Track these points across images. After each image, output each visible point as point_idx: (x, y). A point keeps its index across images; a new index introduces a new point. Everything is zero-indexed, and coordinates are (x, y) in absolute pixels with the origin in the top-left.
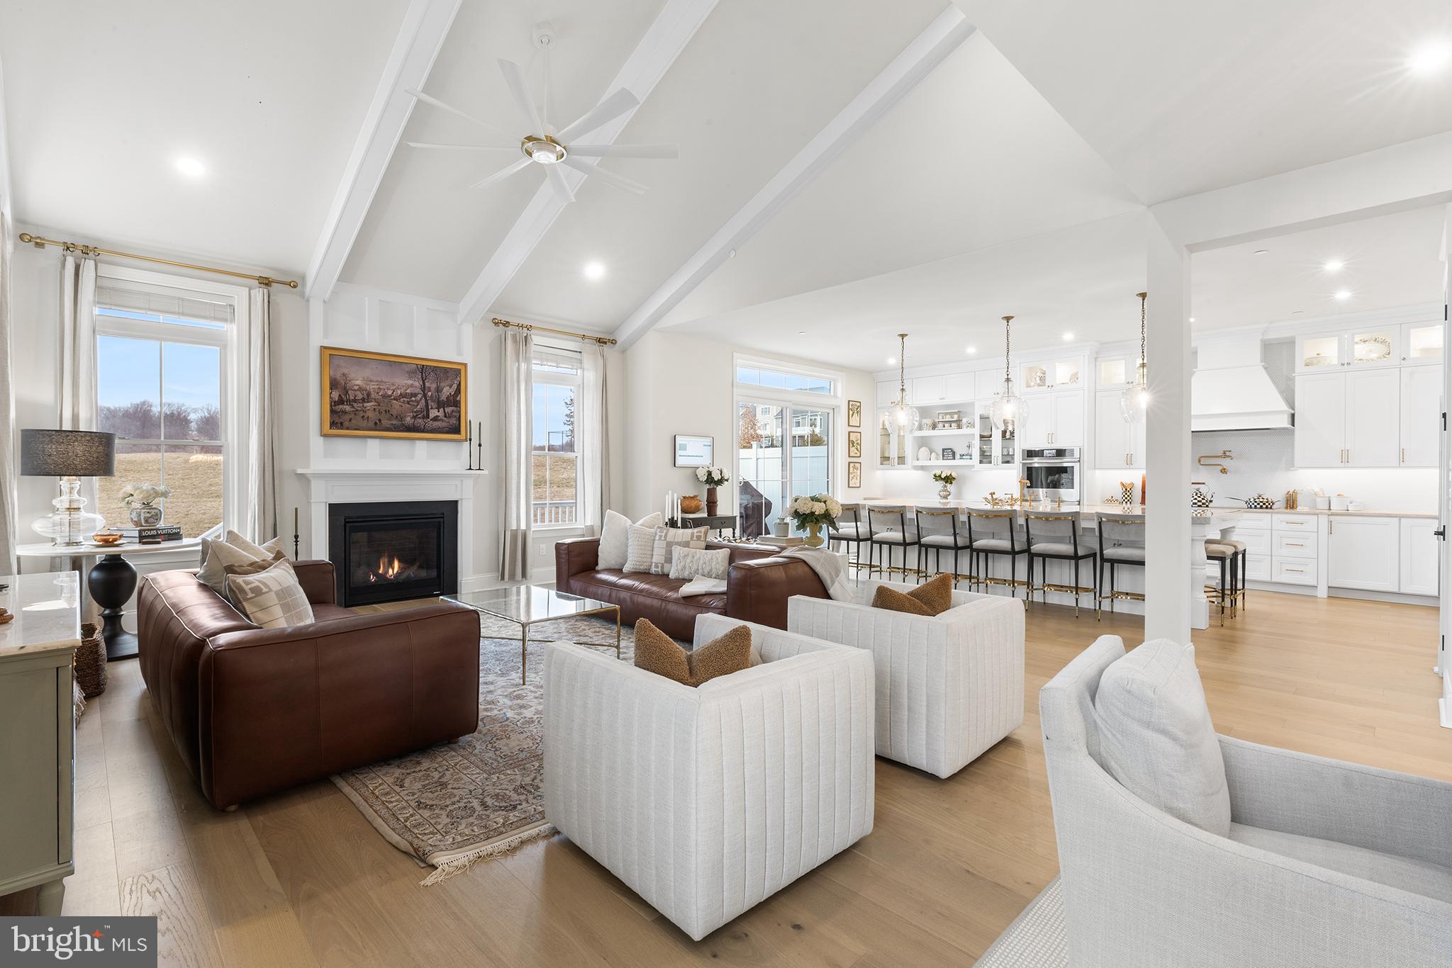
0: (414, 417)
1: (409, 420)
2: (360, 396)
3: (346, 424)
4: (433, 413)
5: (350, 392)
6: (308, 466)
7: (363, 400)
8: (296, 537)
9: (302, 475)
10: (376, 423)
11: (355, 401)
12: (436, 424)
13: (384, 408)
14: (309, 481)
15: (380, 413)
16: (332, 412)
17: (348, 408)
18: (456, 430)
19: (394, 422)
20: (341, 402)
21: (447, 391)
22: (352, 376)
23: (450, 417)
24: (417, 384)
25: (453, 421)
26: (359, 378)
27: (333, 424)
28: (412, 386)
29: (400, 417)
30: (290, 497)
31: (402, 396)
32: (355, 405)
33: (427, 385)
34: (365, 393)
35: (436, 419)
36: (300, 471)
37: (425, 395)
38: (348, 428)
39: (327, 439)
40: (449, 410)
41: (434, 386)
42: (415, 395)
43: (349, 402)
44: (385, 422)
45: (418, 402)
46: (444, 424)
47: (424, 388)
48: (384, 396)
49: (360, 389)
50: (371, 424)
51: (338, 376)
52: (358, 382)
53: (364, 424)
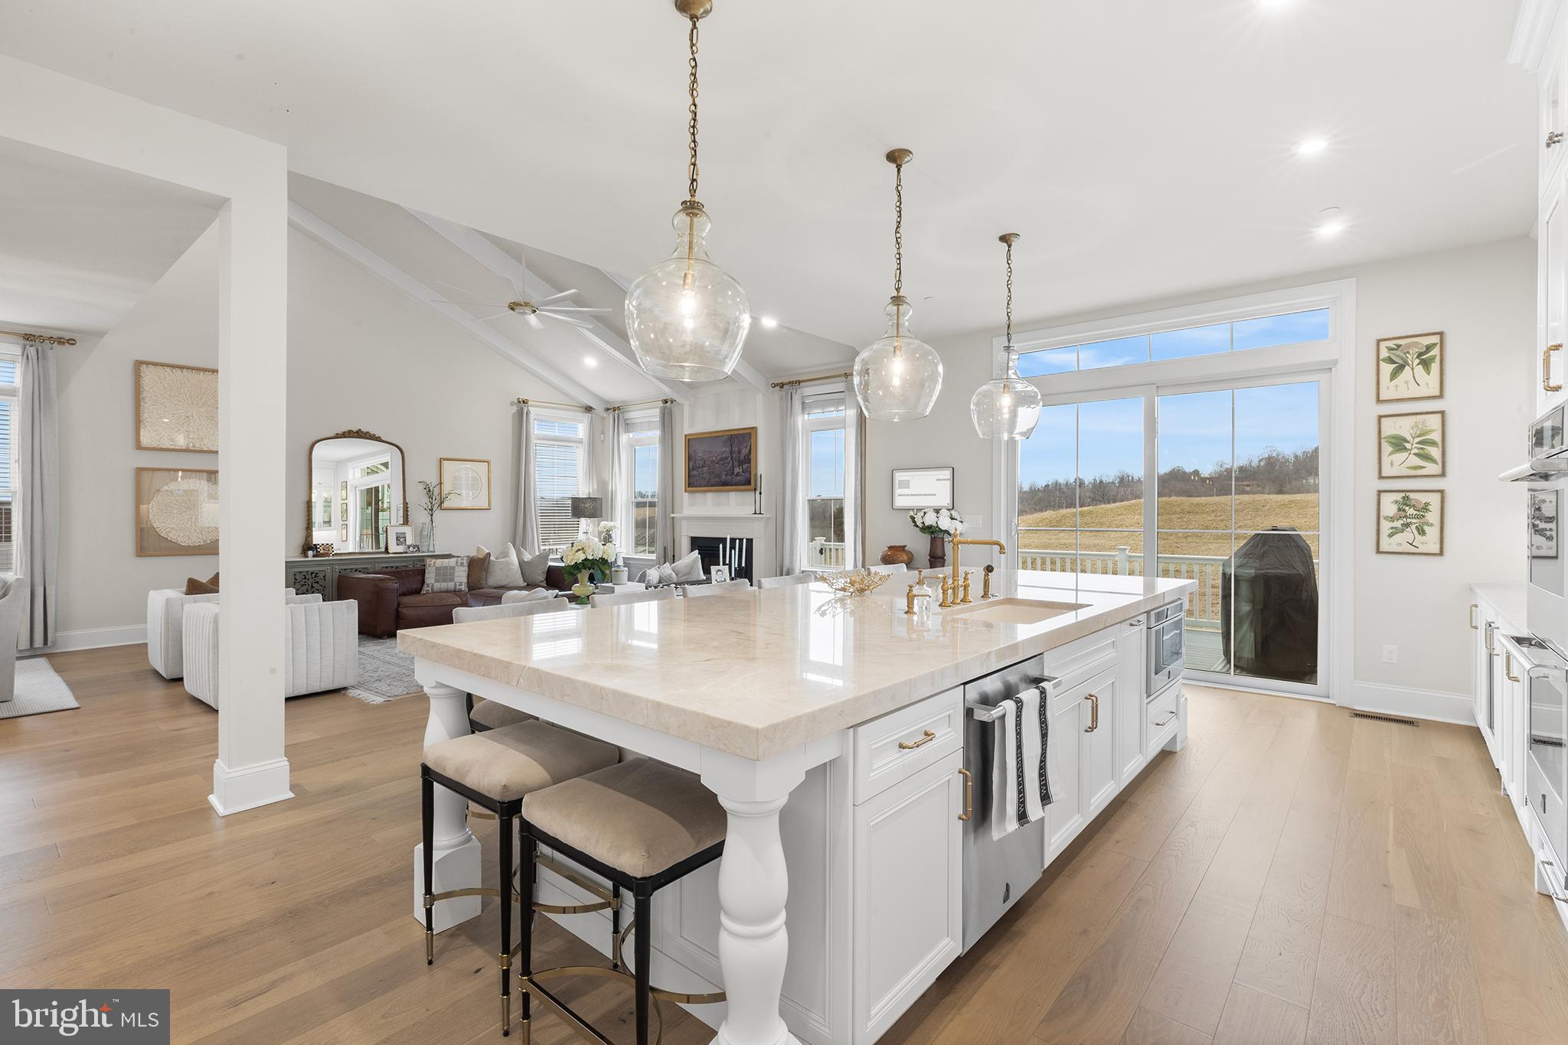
0: (726, 475)
2: (701, 464)
3: (695, 484)
4: (737, 470)
5: (697, 462)
6: (682, 513)
7: (702, 466)
8: (674, 556)
10: (708, 482)
12: (739, 478)
13: (712, 470)
14: (681, 522)
15: (710, 474)
16: (689, 476)
18: (748, 482)
19: (716, 480)
20: (693, 469)
21: (745, 451)
22: (697, 451)
24: (727, 450)
25: (747, 475)
26: (700, 451)
27: (690, 485)
28: (725, 451)
29: (719, 476)
31: (721, 460)
32: (699, 469)
33: (733, 449)
34: (703, 461)
35: (738, 475)
37: (732, 458)
38: (696, 487)
39: (689, 494)
40: (745, 466)
41: (737, 449)
42: (727, 458)
43: (696, 468)
44: (713, 480)
45: (728, 463)
46: (742, 478)
47: (731, 452)
48: (713, 462)
49: (701, 459)
50: (706, 483)
51: (692, 452)
52: (701, 455)
53: (703, 482)
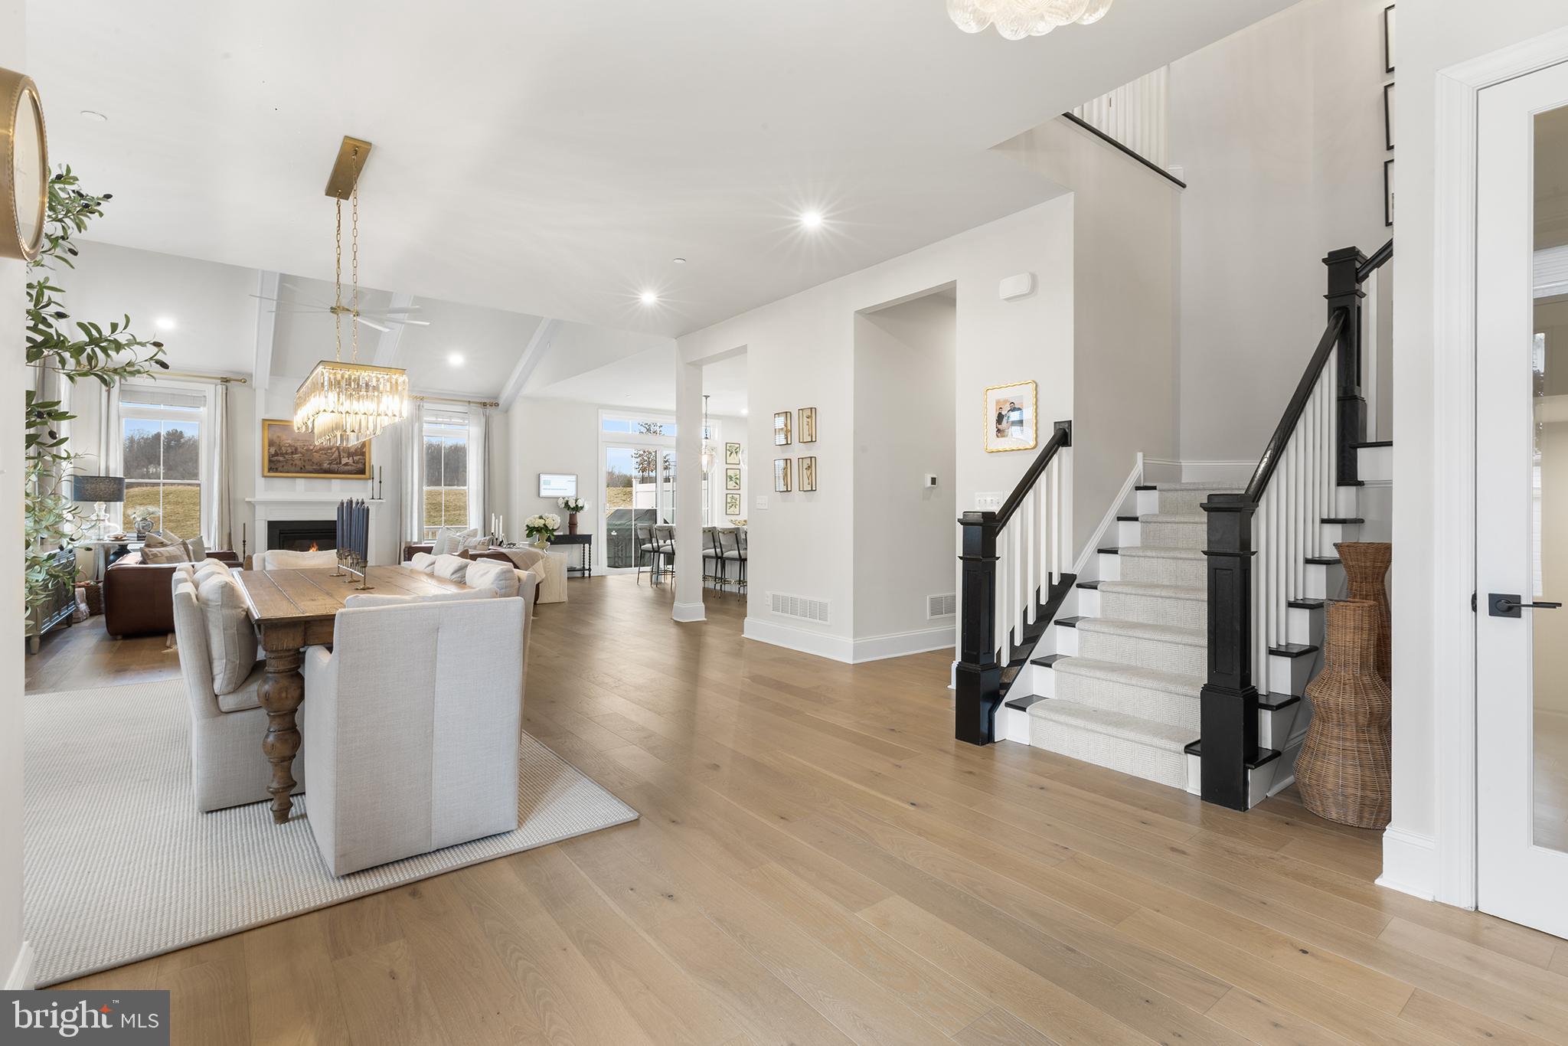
0: (330, 464)
1: (326, 466)
2: (290, 451)
3: (280, 469)
4: (344, 461)
5: (283, 448)
6: (254, 497)
7: (292, 453)
8: (244, 541)
9: (250, 502)
10: (301, 468)
11: (286, 453)
12: (346, 468)
13: (307, 458)
14: (254, 506)
15: (304, 461)
16: (270, 461)
17: (281, 459)
18: (362, 472)
19: (314, 467)
22: (284, 437)
23: (357, 463)
25: (360, 466)
26: (289, 439)
27: (270, 469)
29: (320, 464)
30: (241, 516)
31: (321, 449)
32: (287, 456)
34: (293, 448)
35: (346, 464)
36: (247, 500)
37: (338, 449)
38: (281, 472)
39: (267, 479)
40: (357, 459)
42: (331, 449)
43: (282, 455)
44: (308, 468)
45: (333, 453)
46: (353, 468)
48: (307, 450)
49: (290, 446)
50: (299, 469)
51: (275, 438)
52: (288, 441)
53: (293, 468)
